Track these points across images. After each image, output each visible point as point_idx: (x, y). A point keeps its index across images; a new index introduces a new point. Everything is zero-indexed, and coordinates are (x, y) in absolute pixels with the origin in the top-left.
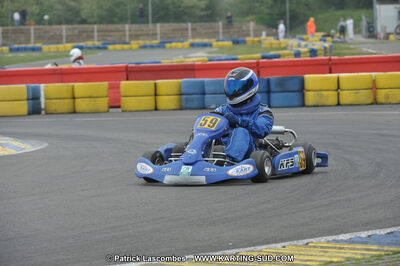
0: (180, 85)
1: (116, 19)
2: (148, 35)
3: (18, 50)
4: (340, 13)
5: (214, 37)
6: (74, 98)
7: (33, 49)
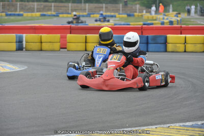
1: (64, 1)
3: (10, 15)
5: (117, 12)
7: (19, 15)
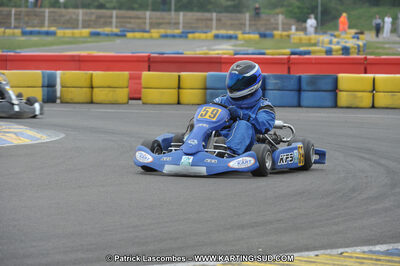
0: (205, 78)
1: (136, 6)
2: (169, 23)
3: (31, 33)
4: (375, 9)
5: (240, 29)
6: (92, 87)
7: (47, 33)
